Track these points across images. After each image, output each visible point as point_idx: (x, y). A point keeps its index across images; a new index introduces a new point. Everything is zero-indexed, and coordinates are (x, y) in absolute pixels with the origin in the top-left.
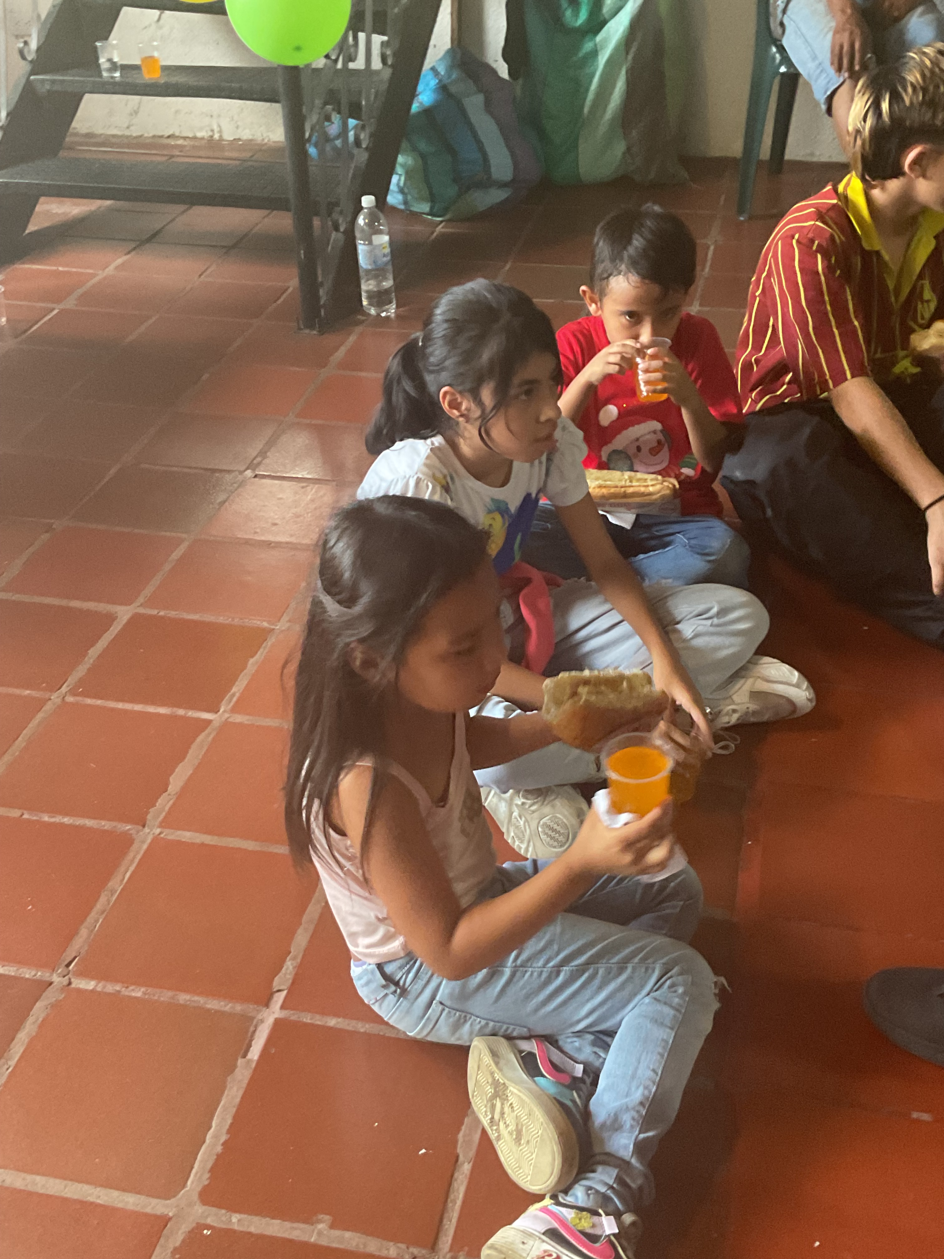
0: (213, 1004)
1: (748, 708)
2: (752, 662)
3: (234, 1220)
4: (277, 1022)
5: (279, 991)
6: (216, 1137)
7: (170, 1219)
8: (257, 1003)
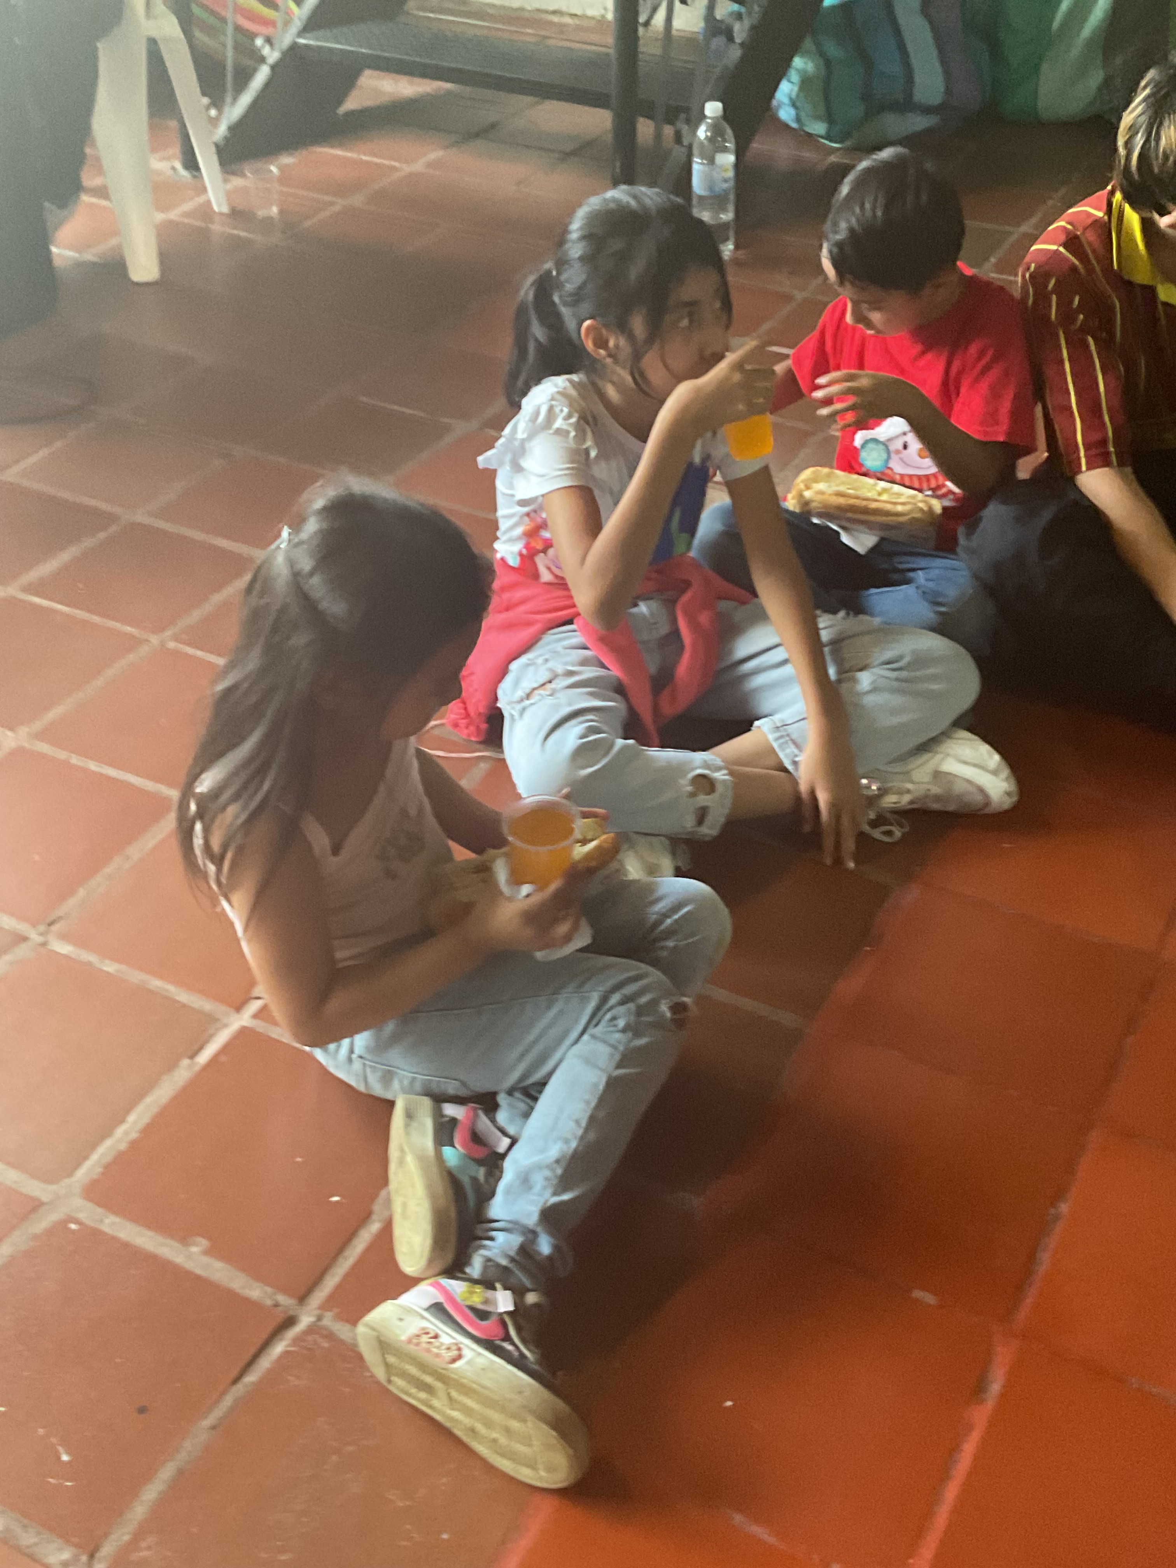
0: (183, 996)
1: (929, 790)
2: (944, 735)
3: (107, 1221)
4: (243, 1031)
5: (258, 998)
6: (126, 1133)
7: (42, 1204)
8: (230, 1005)
